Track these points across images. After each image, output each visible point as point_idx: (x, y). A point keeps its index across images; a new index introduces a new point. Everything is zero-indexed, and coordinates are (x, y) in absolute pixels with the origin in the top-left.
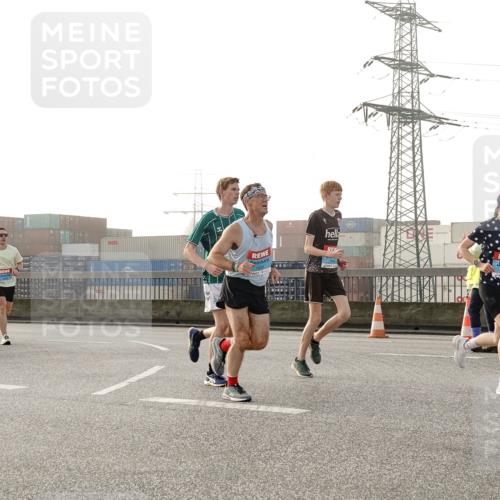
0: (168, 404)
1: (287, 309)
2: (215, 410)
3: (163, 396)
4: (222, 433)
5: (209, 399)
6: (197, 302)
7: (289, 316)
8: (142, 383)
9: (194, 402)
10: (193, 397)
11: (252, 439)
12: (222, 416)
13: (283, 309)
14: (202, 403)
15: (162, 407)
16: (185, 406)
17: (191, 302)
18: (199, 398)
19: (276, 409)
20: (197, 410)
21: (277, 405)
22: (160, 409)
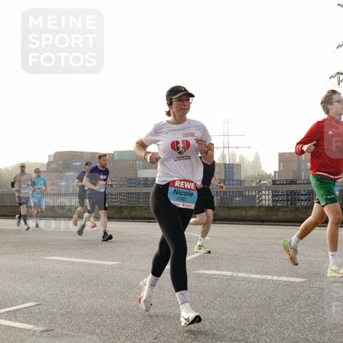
0: (213, 274)
1: (287, 212)
2: (244, 279)
3: (209, 269)
4: (250, 294)
5: (239, 271)
6: (227, 207)
7: (289, 216)
8: (194, 261)
9: (229, 273)
10: (228, 270)
11: (270, 299)
12: (249, 283)
13: (285, 211)
14: (235, 275)
15: (209, 277)
16: (224, 276)
17: (224, 207)
18: (232, 271)
19: (285, 279)
20: (232, 279)
21: (285, 276)
22: (207, 278)
